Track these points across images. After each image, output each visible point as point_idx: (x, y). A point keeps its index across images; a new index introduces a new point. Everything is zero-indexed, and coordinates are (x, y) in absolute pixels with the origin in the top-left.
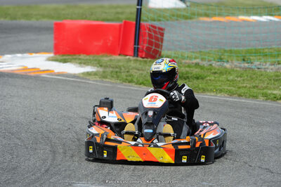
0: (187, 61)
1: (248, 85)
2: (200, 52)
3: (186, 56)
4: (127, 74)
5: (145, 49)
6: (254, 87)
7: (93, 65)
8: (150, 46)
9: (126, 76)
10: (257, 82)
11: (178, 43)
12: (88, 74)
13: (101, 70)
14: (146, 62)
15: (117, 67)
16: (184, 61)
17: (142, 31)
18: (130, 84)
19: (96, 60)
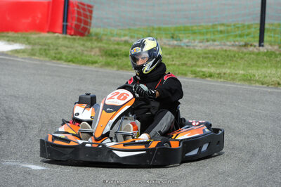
0: (116, 39)
1: (177, 63)
2: (129, 29)
3: (115, 33)
4: (56, 51)
5: (73, 26)
6: (183, 65)
7: (22, 43)
8: (79, 24)
9: (55, 54)
10: (186, 59)
11: (106, 20)
12: (17, 51)
13: (29, 47)
14: (74, 39)
15: (45, 45)
16: (113, 39)
17: (71, 8)
18: (59, 62)
19: (24, 38)
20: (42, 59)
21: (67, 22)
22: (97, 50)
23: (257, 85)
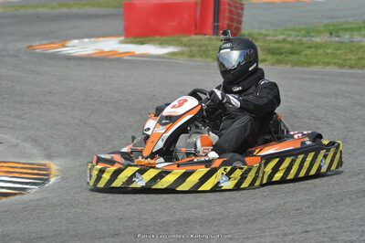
1: (353, 58)
10: (359, 53)
13: (186, 49)
15: (203, 46)
16: (268, 38)
19: (176, 40)
21: (218, 21)
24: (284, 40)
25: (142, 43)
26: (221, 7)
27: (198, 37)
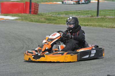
5: (33, 11)
12: (17, 19)
15: (26, 17)
19: (17, 15)
20: (26, 21)
21: (31, 9)
22: (43, 18)
23: (105, 28)
24: (51, 16)
25: (6, 16)
26: (32, 5)
27: (24, 14)
